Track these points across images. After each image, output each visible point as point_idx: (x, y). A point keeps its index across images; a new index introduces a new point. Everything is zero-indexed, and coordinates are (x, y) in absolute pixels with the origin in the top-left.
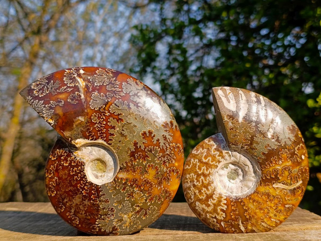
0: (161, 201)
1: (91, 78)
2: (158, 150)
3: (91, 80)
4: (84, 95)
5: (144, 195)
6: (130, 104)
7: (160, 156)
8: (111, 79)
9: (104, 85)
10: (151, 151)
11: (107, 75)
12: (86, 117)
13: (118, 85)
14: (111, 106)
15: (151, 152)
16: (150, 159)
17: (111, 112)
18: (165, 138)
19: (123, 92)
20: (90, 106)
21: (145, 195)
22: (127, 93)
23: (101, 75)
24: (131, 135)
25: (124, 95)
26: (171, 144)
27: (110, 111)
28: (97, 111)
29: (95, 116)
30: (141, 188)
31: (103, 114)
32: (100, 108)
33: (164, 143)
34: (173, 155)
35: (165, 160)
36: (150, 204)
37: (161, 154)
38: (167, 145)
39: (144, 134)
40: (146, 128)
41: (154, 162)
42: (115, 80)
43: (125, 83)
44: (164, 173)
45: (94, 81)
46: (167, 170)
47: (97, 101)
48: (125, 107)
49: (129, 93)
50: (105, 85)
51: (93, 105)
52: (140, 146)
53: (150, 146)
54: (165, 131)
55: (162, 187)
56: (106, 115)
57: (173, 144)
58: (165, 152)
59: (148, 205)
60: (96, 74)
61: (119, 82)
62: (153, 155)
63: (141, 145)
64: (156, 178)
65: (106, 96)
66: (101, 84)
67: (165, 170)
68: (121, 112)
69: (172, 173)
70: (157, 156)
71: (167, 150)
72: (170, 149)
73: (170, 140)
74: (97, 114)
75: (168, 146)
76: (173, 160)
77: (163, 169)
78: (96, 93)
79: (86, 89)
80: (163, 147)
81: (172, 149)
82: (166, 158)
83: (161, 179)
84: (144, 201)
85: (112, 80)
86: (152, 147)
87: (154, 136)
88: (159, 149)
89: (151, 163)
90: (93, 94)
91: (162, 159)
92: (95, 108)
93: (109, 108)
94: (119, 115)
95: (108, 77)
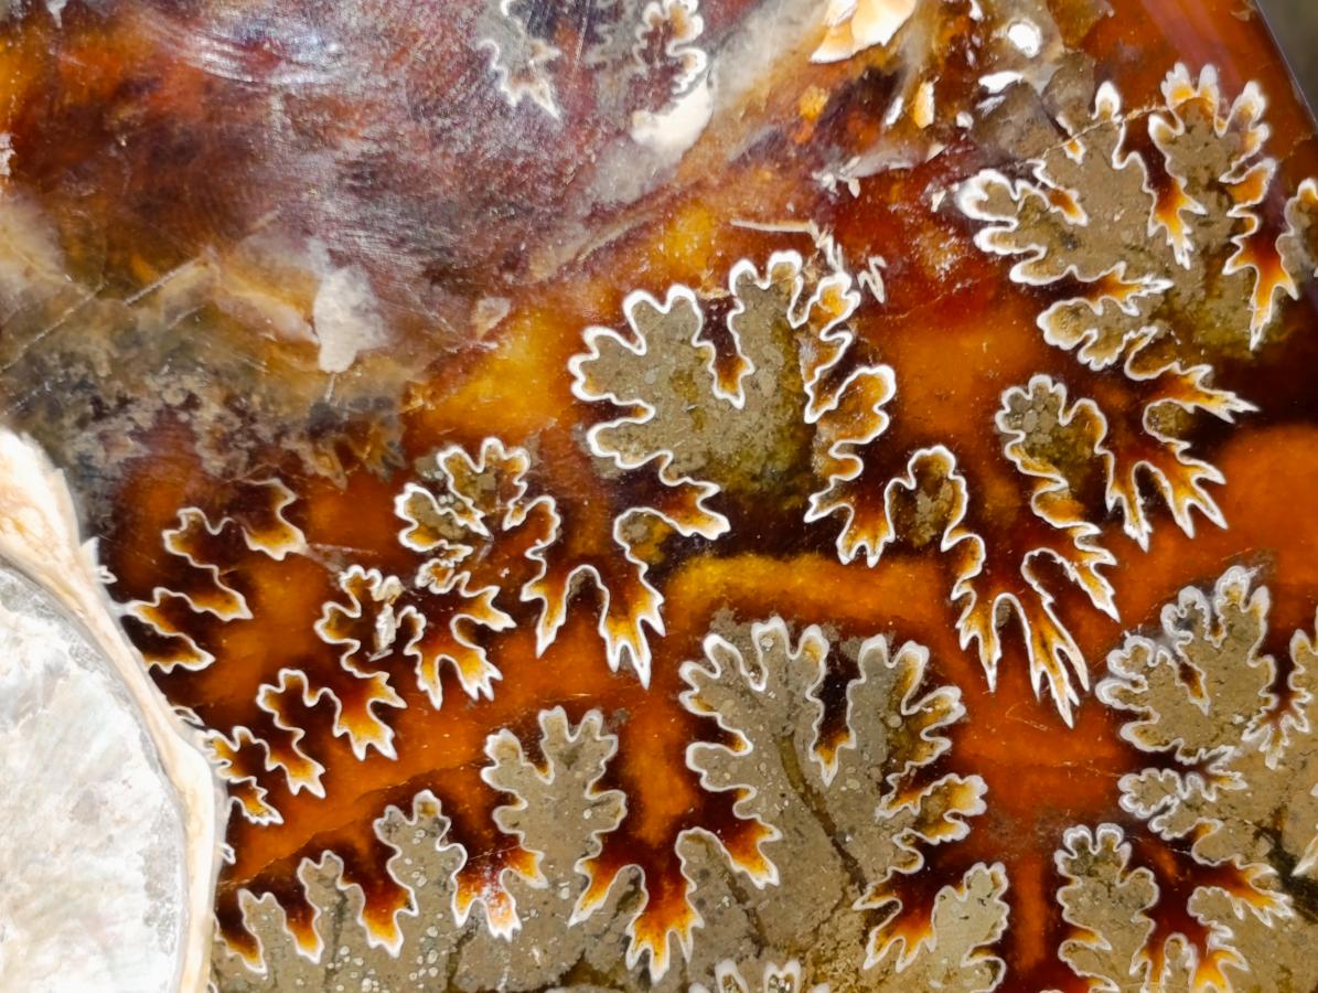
1: (1017, 61)
3: (995, 82)
4: (706, 134)
6: (988, 877)
8: (1190, 355)
9: (1042, 320)
11: (1210, 258)
12: (406, 361)
13: (1159, 512)
14: (777, 624)
17: (687, 670)
19: (1099, 671)
20: (591, 335)
22: (1128, 732)
23: (1160, 180)
25: (1064, 697)
27: (697, 654)
28: (587, 459)
29: (496, 489)
31: (588, 582)
32: (643, 486)
42: (1208, 436)
43: (1262, 599)
45: (1006, 138)
47: (728, 364)
48: (884, 825)
49: (1137, 761)
50: (1051, 338)
51: (641, 349)
56: (603, 631)
60: (1140, 87)
61: (1218, 518)
65: (883, 458)
66: (1017, 275)
68: (781, 820)
74: (549, 502)
78: (842, 279)
79: (815, 102)
85: (1191, 392)
90: (803, 243)
92: (606, 411)
93: (724, 613)
94: (717, 812)
95: (1191, 289)
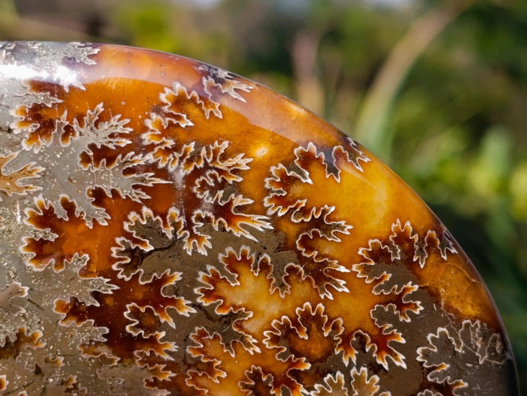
0: (415, 296)
2: (149, 219)
5: (346, 371)
7: (183, 220)
10: (137, 257)
15: (144, 255)
16: (178, 276)
18: (103, 155)
21: (346, 363)
24: (24, 311)
26: (146, 138)
30: (306, 372)
33: (128, 171)
34: (204, 152)
35: (211, 201)
36: (401, 357)
37: (173, 211)
38: (141, 160)
39: (40, 248)
40: (13, 227)
41: (198, 263)
44: (276, 231)
46: (271, 212)
52: (96, 295)
53: (114, 249)
54: (65, 136)
55: (342, 269)
57: (149, 123)
58: (171, 188)
59: (404, 366)
62: (162, 254)
63: (90, 290)
64: (282, 286)
67: (261, 224)
69: (296, 190)
70: (174, 233)
71: (165, 170)
72: (168, 151)
73: (122, 135)
75: (150, 158)
76: (230, 162)
77: (253, 231)
80: (145, 189)
81: (170, 143)
82: (207, 193)
83: (301, 260)
84: (377, 378)
86: (118, 240)
87: (69, 207)
88: (146, 210)
89: (200, 279)
91: (199, 218)
